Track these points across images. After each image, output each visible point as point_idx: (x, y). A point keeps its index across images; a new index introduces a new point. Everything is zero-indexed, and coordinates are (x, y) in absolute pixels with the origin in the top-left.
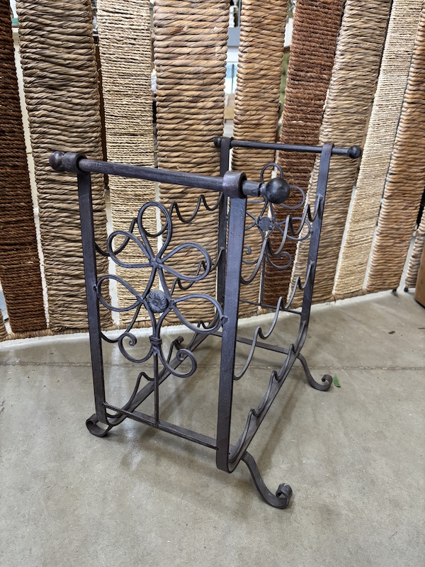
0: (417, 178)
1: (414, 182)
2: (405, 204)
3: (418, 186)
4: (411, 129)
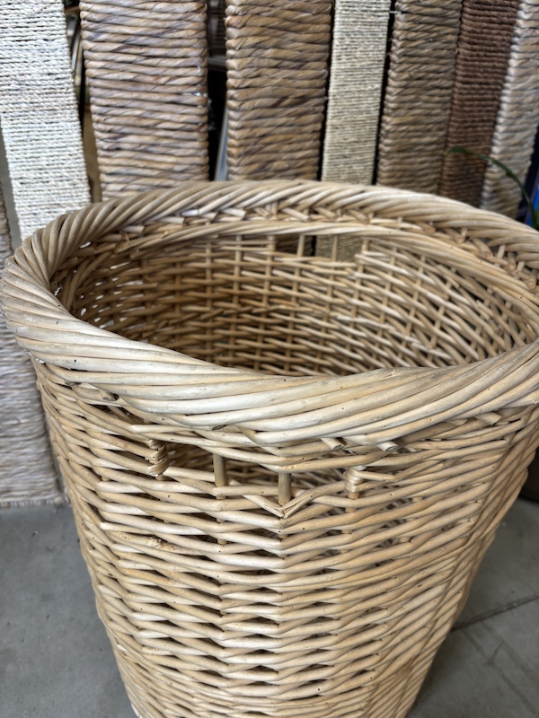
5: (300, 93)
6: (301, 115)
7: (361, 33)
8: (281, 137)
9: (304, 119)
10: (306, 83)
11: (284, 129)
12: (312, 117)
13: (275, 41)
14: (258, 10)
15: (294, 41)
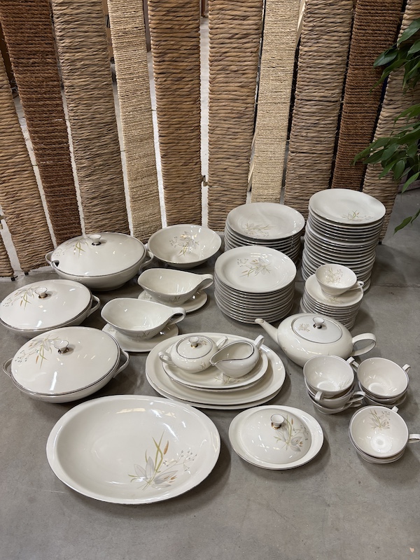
0: (188, 138)
1: (187, 141)
2: (183, 161)
3: (191, 144)
4: (166, 97)
5: (245, 32)
6: (245, 43)
8: (234, 54)
9: (247, 45)
11: (236, 50)
15: (241, 7)
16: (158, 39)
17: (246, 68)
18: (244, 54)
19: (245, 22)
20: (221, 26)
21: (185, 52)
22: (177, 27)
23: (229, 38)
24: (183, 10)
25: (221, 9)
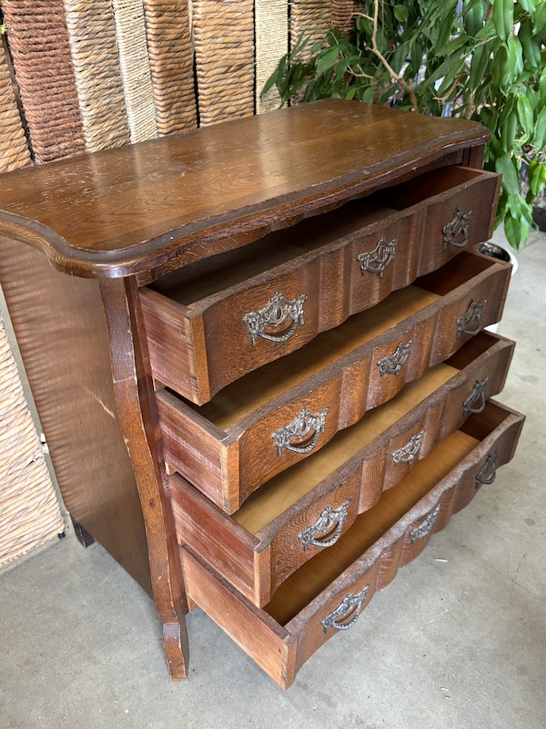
5: (239, 62)
6: (241, 76)
7: (273, 20)
8: (231, 92)
9: (243, 78)
10: (242, 56)
11: (232, 86)
12: (247, 77)
13: (223, 32)
14: (211, 15)
15: (233, 31)
16: (164, 86)
17: (244, 106)
18: (242, 90)
19: (238, 50)
20: (215, 58)
21: (185, 98)
22: (177, 66)
23: (225, 73)
24: (180, 41)
25: (213, 37)
